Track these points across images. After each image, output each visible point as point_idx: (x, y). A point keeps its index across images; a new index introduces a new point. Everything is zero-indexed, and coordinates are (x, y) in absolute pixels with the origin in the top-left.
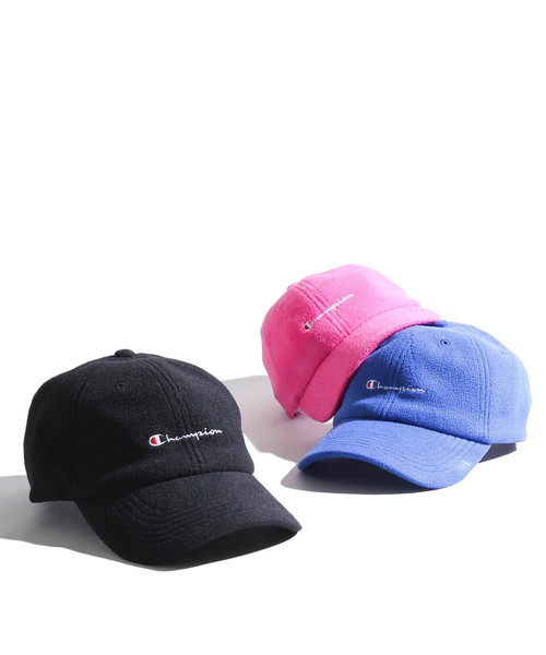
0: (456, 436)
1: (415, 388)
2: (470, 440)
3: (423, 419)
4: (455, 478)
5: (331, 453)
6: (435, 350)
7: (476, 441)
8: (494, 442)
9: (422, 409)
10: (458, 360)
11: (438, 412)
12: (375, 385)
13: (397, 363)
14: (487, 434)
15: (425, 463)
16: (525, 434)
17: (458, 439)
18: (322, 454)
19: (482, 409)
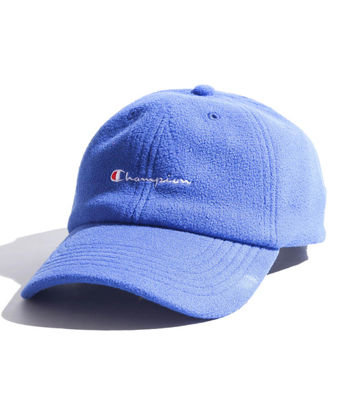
0: (235, 241)
1: (178, 178)
2: (253, 245)
3: (190, 222)
4: (238, 301)
5: (67, 277)
6: (200, 127)
7: (261, 247)
8: (283, 246)
9: (188, 208)
10: (233, 139)
11: (210, 210)
12: (122, 176)
13: (151, 147)
14: (274, 237)
15: (198, 283)
16: (324, 233)
17: (238, 245)
18: (53, 279)
19: (267, 204)
